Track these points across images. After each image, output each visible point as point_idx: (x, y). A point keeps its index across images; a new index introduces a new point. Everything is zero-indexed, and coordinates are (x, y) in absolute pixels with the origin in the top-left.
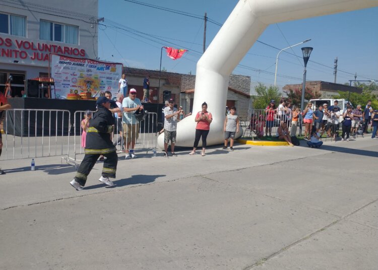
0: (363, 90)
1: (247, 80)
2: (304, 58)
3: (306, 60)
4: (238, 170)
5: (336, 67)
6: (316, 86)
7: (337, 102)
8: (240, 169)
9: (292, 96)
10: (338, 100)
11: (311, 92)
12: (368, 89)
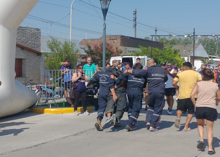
0: (164, 45)
1: (36, 34)
2: (103, 10)
3: (105, 11)
4: (36, 146)
5: (135, 20)
6: (115, 41)
7: (139, 59)
8: (39, 145)
9: (90, 53)
10: (140, 57)
11: (111, 48)
12: (169, 43)
